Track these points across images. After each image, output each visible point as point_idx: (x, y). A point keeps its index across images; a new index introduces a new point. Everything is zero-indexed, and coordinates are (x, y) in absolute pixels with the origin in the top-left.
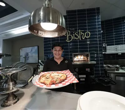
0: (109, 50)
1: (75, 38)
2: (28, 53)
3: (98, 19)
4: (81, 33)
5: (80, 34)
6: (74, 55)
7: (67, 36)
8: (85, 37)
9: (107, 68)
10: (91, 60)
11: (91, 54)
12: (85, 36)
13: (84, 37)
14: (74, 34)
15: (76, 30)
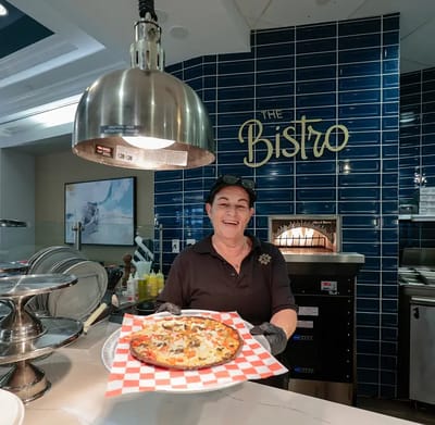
0: (430, 206)
1: (284, 151)
2: (96, 204)
3: (390, 66)
4: (307, 132)
5: (303, 135)
6: (274, 221)
7: (251, 144)
8: (326, 149)
9: (413, 283)
10: (345, 249)
11: (345, 221)
12: (326, 143)
13: (319, 150)
14: (278, 136)
15: (288, 116)
